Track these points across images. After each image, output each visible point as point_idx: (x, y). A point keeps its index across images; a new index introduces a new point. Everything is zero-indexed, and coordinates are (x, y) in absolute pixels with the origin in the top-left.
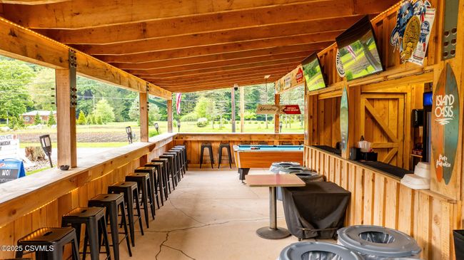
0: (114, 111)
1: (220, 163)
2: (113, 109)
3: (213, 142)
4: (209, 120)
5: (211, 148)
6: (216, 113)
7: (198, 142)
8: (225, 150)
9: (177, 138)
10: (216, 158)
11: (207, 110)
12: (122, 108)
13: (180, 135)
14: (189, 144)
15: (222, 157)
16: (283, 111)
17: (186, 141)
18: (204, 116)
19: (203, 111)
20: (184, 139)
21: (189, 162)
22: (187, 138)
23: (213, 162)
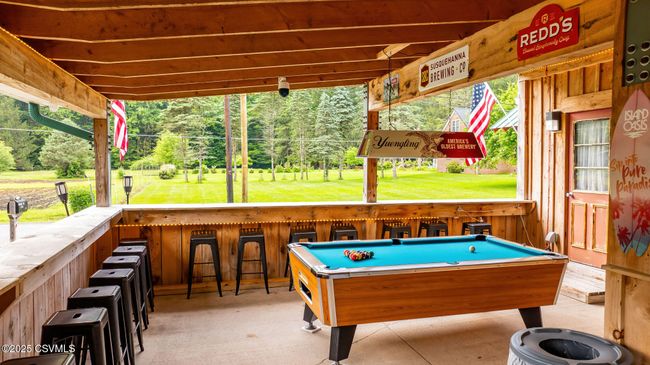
0: (12, 153)
1: (238, 279)
2: (11, 149)
3: (220, 227)
4: (178, 168)
5: (215, 244)
6: (191, 156)
7: (180, 228)
8: (252, 247)
9: (121, 221)
10: (228, 266)
11: (175, 153)
12: (29, 148)
13: (131, 212)
14: (157, 234)
15: (244, 264)
16: (439, 148)
17: (147, 228)
18: (170, 162)
19: (167, 154)
20: (143, 223)
21: (157, 281)
22: (151, 220)
23: (219, 278)
